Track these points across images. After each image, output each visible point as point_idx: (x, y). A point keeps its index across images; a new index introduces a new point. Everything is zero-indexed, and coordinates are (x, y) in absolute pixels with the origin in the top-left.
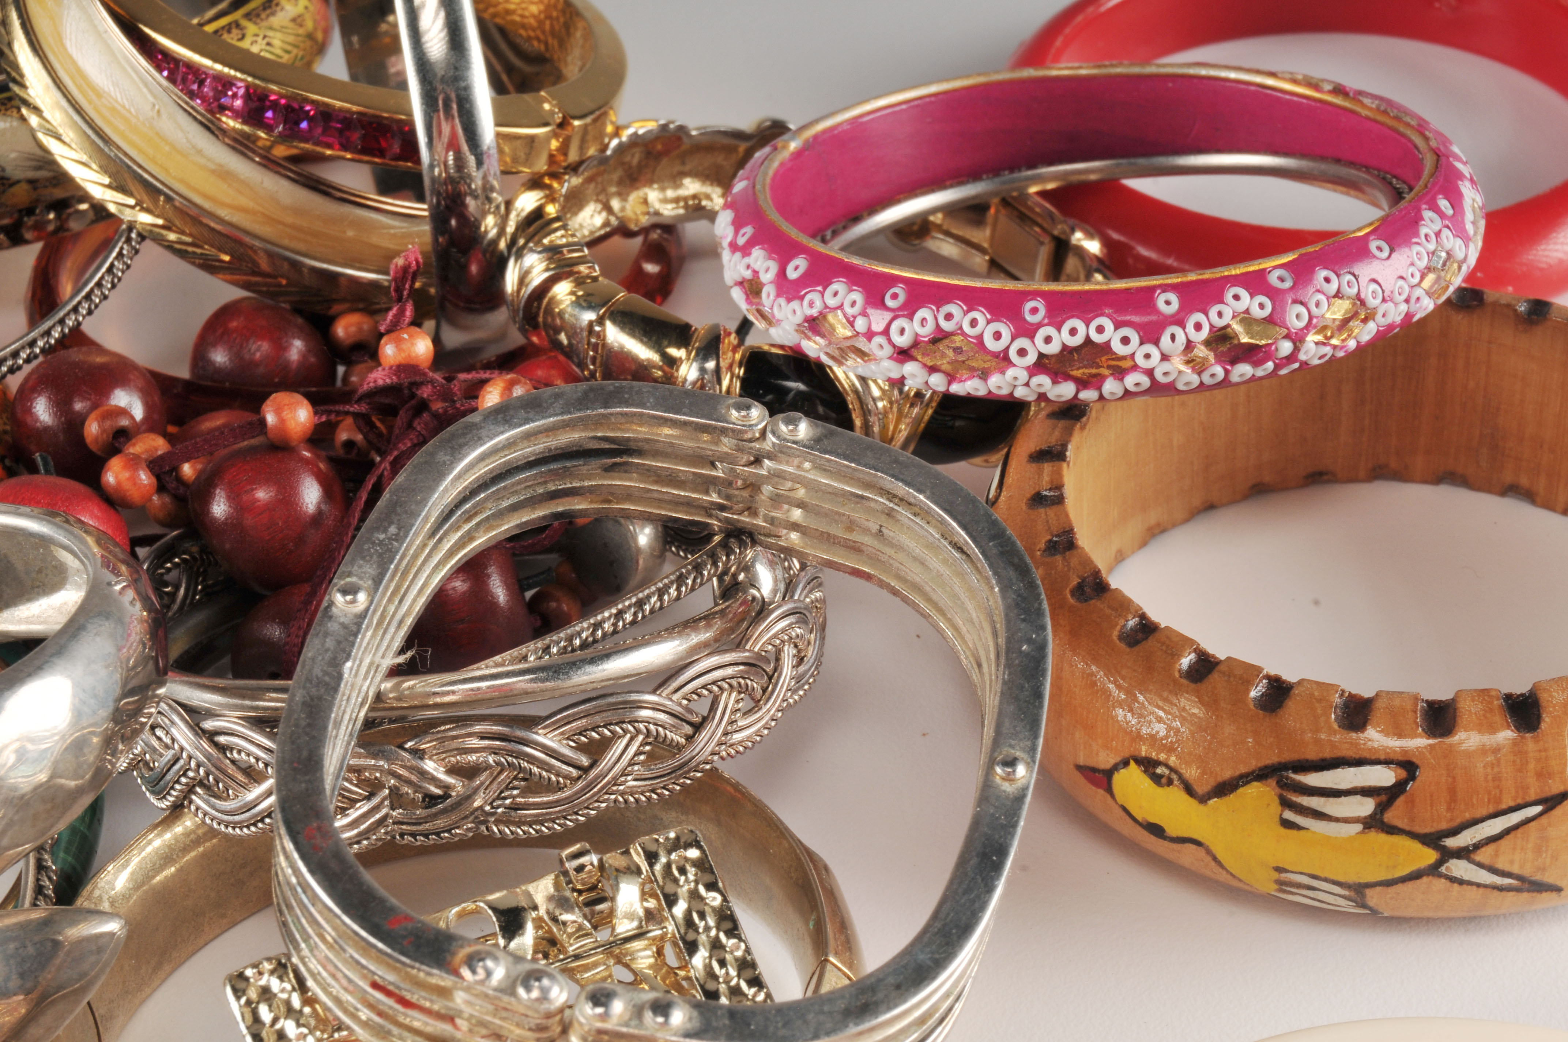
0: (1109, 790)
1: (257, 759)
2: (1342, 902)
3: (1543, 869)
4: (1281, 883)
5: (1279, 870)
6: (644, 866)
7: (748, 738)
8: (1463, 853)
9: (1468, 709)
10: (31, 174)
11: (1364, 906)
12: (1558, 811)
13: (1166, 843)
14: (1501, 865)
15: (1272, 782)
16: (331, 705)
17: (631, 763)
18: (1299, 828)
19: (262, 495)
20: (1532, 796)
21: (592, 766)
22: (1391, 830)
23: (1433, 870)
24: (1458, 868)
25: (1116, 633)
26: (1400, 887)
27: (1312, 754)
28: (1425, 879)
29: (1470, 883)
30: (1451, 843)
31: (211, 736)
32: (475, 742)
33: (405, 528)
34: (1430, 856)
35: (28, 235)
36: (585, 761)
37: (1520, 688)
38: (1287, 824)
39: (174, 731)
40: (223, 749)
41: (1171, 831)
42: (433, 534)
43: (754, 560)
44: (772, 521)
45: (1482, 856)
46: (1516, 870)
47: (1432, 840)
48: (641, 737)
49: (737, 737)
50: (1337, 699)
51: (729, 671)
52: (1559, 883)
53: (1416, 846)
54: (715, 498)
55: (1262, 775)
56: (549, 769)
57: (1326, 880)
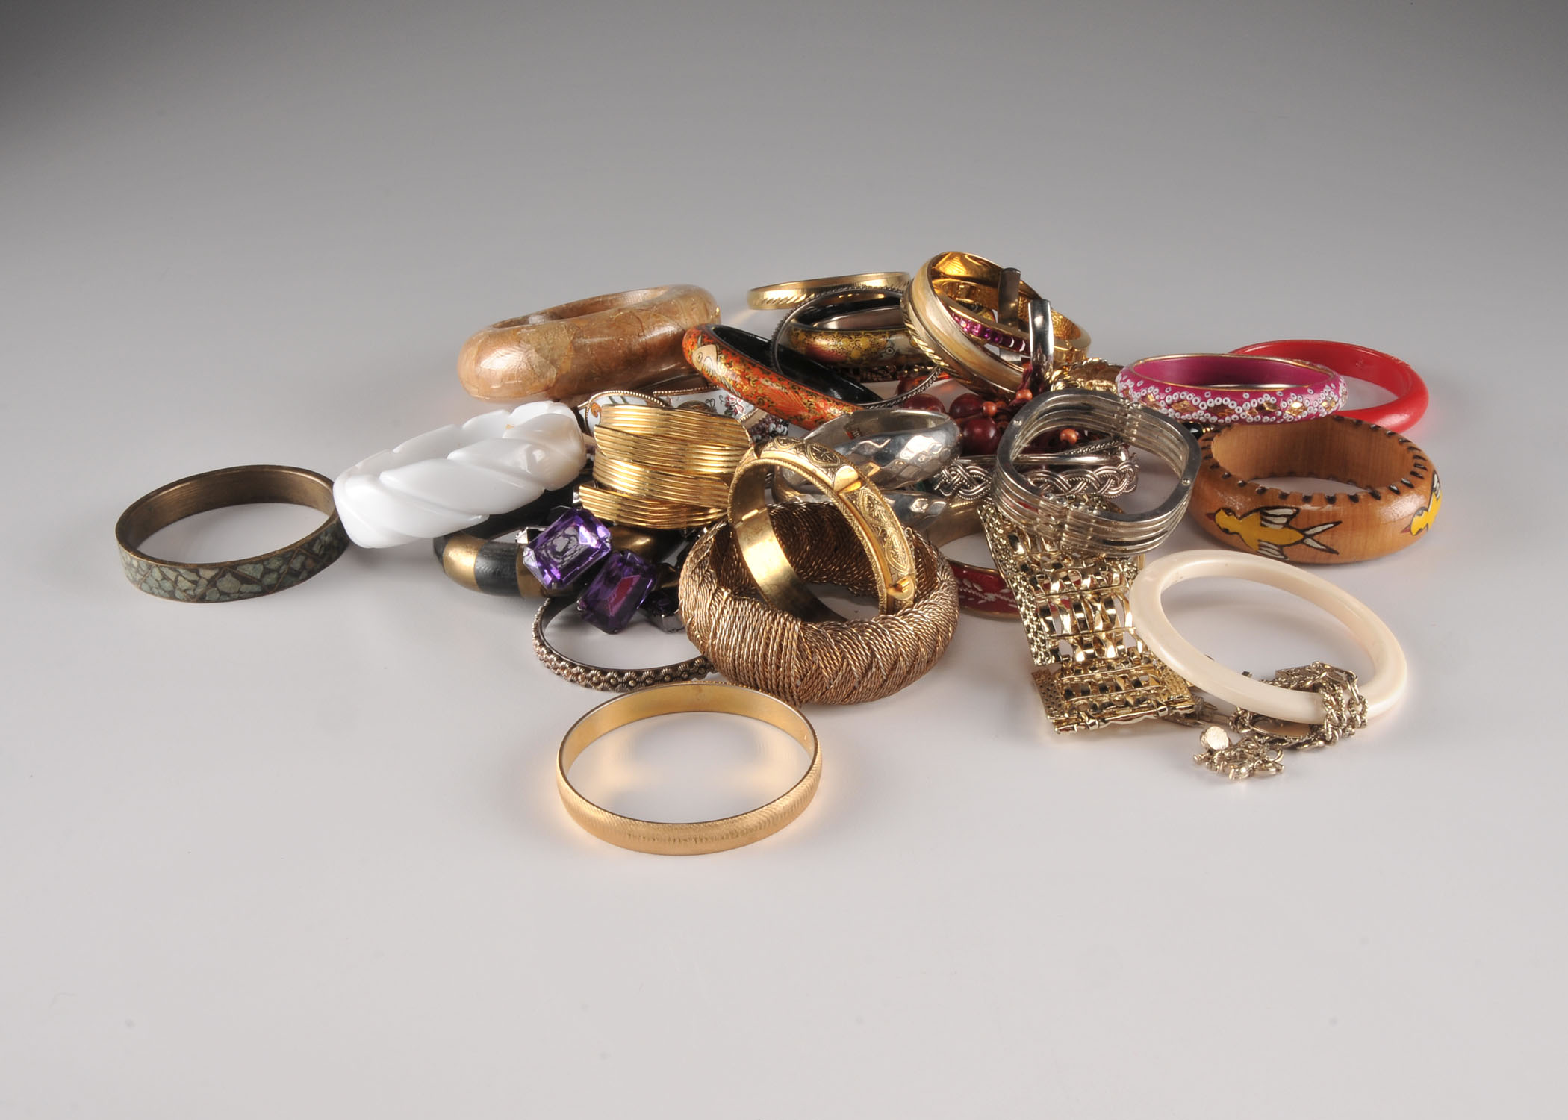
0: (1214, 520)
1: (982, 476)
2: (1276, 553)
3: (1333, 545)
4: (1260, 546)
5: (1260, 541)
6: (1087, 500)
7: (1114, 495)
8: (1311, 536)
9: (1316, 498)
10: (907, 353)
11: (1282, 554)
12: (1337, 527)
13: (1228, 536)
14: (1321, 542)
15: (1259, 513)
16: (1012, 443)
17: (1083, 490)
18: (1265, 526)
19: (978, 430)
20: (1331, 521)
21: (1072, 488)
22: (1291, 528)
23: (1301, 541)
24: (1309, 541)
25: (1221, 476)
26: (1293, 547)
27: (1271, 505)
28: (1300, 544)
29: (1312, 547)
30: (1307, 533)
31: (968, 471)
32: (1041, 474)
33: (1032, 411)
34: (1301, 537)
35: (898, 377)
36: (1070, 486)
37: (1332, 495)
38: (1262, 525)
39: (958, 470)
40: (972, 474)
41: (1231, 530)
42: (1037, 418)
43: (1121, 450)
44: (1127, 434)
45: (1316, 537)
46: (1325, 543)
47: (1302, 531)
48: (1085, 484)
49: (1110, 493)
50: (1280, 493)
51: (1111, 471)
52: (1338, 551)
53: (1298, 533)
54: (1113, 426)
55: (1256, 511)
56: (1062, 487)
57: (1272, 544)
